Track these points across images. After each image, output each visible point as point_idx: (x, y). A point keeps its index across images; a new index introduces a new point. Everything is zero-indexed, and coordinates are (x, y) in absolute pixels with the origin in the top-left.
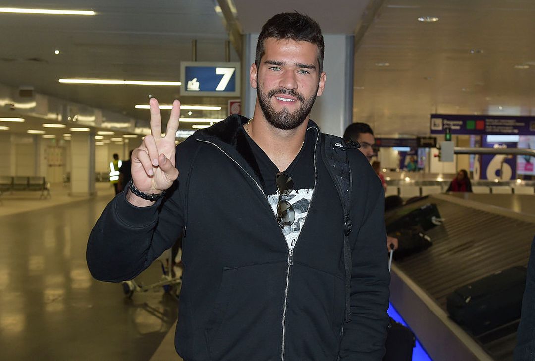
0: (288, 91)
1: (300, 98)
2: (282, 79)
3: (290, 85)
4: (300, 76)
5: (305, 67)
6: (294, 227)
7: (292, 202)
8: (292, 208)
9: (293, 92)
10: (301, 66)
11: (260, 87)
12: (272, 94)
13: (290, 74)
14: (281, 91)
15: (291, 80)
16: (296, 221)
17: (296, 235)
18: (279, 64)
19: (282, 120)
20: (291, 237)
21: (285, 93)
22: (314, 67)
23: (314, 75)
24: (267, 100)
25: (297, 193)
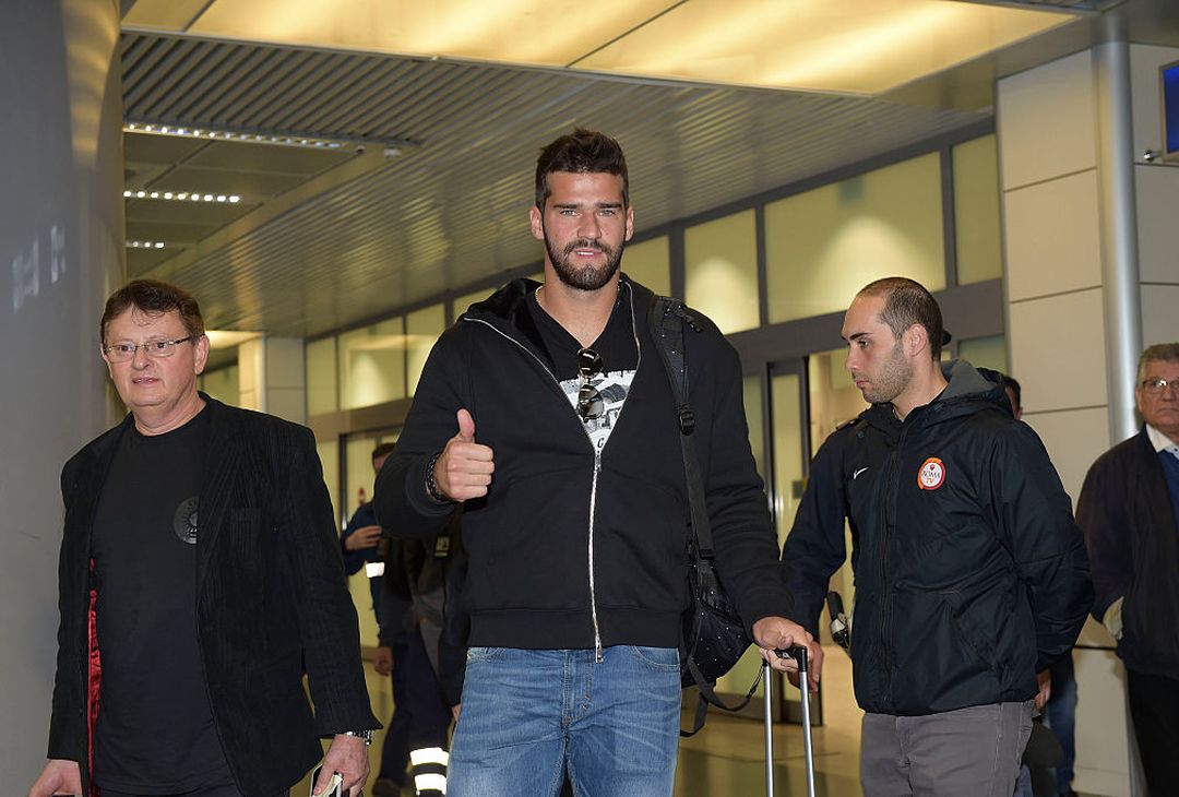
0: (589, 242)
1: (606, 250)
2: (580, 227)
3: (592, 235)
4: (602, 219)
5: (609, 206)
6: (601, 421)
7: (599, 388)
8: (599, 396)
9: (596, 244)
10: (603, 206)
11: (551, 240)
12: (569, 249)
13: (590, 219)
14: (582, 243)
15: (593, 227)
16: (605, 413)
17: (606, 433)
18: (574, 207)
19: (587, 278)
20: (599, 436)
21: (586, 246)
22: (620, 206)
23: (620, 216)
24: (563, 257)
25: (606, 376)
